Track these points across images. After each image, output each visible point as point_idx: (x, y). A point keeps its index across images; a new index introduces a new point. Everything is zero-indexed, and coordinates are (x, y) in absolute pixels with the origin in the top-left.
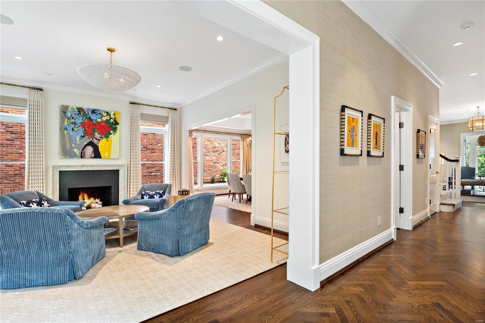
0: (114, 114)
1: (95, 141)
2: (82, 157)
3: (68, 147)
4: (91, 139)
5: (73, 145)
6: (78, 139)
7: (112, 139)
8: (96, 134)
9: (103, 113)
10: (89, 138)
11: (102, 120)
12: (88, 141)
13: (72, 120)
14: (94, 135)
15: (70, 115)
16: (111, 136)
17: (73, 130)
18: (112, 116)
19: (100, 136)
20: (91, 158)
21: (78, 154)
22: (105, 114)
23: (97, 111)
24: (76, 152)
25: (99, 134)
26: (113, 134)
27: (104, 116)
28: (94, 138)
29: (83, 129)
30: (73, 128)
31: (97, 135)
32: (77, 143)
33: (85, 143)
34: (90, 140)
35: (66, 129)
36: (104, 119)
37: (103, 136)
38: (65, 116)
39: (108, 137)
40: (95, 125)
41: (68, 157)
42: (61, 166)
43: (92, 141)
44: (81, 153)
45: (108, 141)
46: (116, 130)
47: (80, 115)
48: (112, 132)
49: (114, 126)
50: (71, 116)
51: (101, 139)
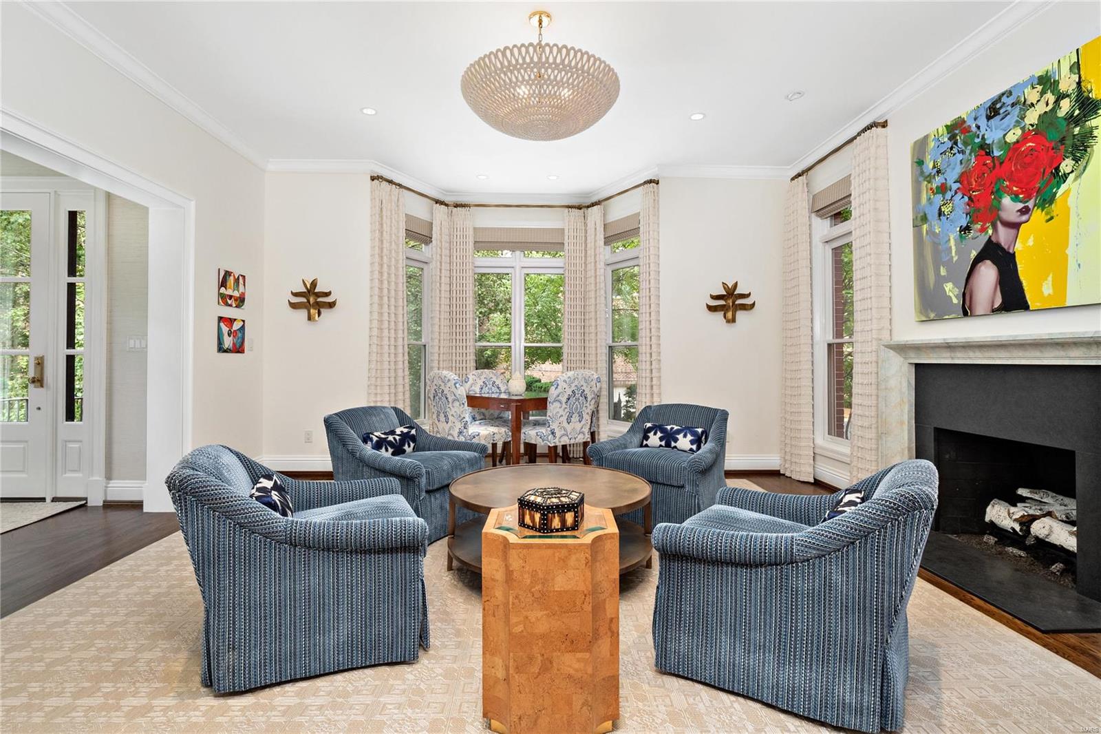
0: (1075, 68)
1: (1003, 235)
2: (965, 314)
3: (932, 278)
4: (990, 232)
5: (943, 272)
6: (952, 243)
7: (1071, 201)
8: (1007, 201)
9: (1027, 91)
10: (983, 230)
11: (1023, 129)
12: (983, 239)
13: (938, 180)
14: (998, 209)
15: (931, 166)
16: (1064, 187)
17: (940, 213)
18: (1067, 83)
19: (1020, 206)
20: (995, 311)
21: (955, 301)
22: (1032, 95)
23: (1004, 99)
24: (951, 294)
25: (1015, 198)
26: (1072, 176)
27: (1032, 105)
28: (999, 224)
29: (966, 199)
30: (940, 209)
31: (1009, 206)
32: (952, 257)
33: (974, 254)
34: (986, 238)
35: (924, 219)
36: (1032, 117)
37: (1030, 204)
38: (922, 172)
39: (1052, 199)
40: (1001, 163)
41: (932, 315)
42: (917, 348)
43: (993, 239)
44: (964, 295)
45: (1052, 218)
46: (1087, 147)
47: (955, 150)
48: (1066, 165)
49: (1077, 130)
50: (934, 167)
51: (1024, 218)
